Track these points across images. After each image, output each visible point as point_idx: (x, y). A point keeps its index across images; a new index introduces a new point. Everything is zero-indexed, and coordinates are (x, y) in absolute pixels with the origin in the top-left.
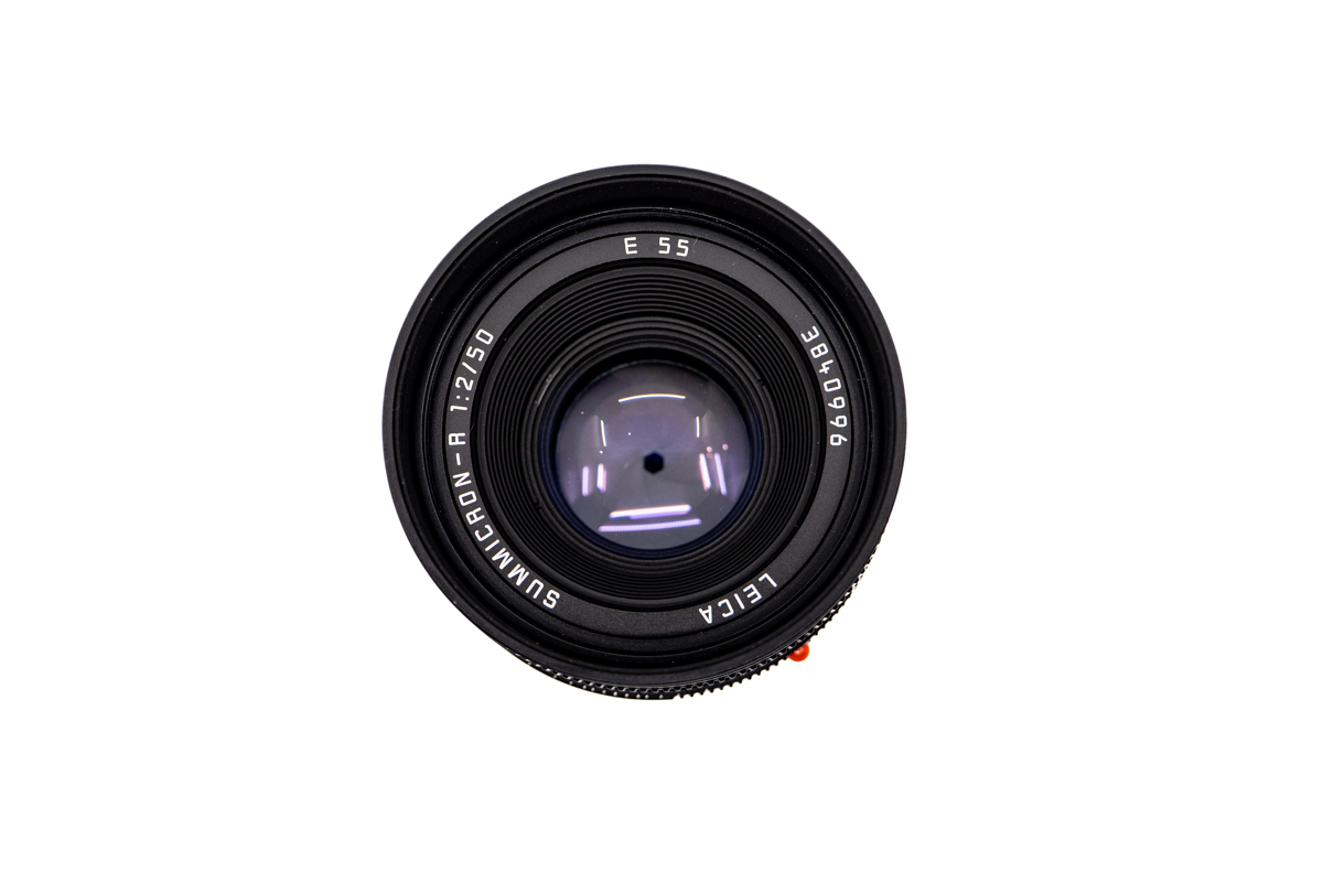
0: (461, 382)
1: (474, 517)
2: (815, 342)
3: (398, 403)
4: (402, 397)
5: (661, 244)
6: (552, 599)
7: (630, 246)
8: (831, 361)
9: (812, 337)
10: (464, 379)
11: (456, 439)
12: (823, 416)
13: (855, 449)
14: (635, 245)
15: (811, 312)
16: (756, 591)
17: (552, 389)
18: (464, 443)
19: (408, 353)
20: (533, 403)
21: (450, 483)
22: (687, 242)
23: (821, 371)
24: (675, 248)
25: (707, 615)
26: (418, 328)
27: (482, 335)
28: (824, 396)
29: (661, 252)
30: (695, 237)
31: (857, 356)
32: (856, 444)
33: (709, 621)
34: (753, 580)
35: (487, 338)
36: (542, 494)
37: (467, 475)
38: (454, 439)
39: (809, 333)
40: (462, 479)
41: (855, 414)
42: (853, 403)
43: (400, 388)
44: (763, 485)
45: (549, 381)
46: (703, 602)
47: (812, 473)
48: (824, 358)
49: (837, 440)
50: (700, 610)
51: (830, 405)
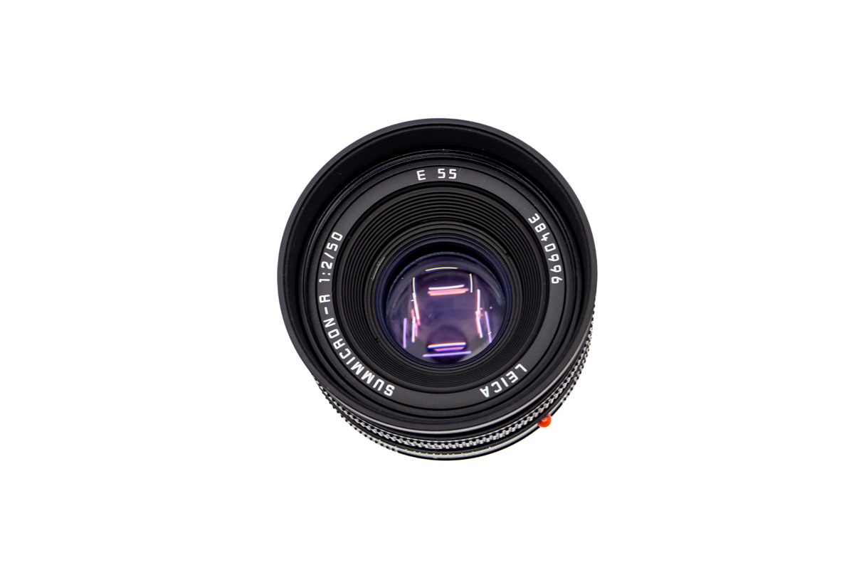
0: (325, 265)
1: (338, 345)
2: (537, 223)
3: (286, 271)
4: (289, 268)
5: (439, 172)
6: (390, 390)
7: (420, 176)
8: (548, 233)
9: (535, 220)
10: (327, 263)
11: (324, 299)
12: (546, 266)
13: (568, 285)
14: (424, 175)
15: (533, 205)
16: (514, 375)
17: (381, 270)
18: (329, 301)
19: (290, 241)
20: (370, 280)
21: (322, 325)
22: (455, 170)
23: (542, 240)
24: (448, 175)
25: (485, 392)
26: (295, 226)
27: (336, 236)
28: (546, 255)
29: (439, 177)
30: (460, 167)
31: (564, 227)
32: (568, 281)
33: (487, 395)
34: (512, 368)
35: (338, 237)
36: (379, 334)
37: (332, 319)
38: (323, 299)
39: (534, 218)
40: (330, 322)
41: (566, 264)
42: (564, 257)
43: (287, 262)
44: (514, 317)
45: (379, 265)
46: (483, 385)
47: (542, 302)
48: (544, 232)
49: (555, 280)
50: (481, 390)
51: (549, 259)
